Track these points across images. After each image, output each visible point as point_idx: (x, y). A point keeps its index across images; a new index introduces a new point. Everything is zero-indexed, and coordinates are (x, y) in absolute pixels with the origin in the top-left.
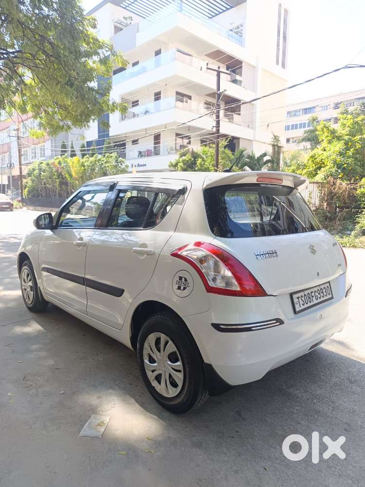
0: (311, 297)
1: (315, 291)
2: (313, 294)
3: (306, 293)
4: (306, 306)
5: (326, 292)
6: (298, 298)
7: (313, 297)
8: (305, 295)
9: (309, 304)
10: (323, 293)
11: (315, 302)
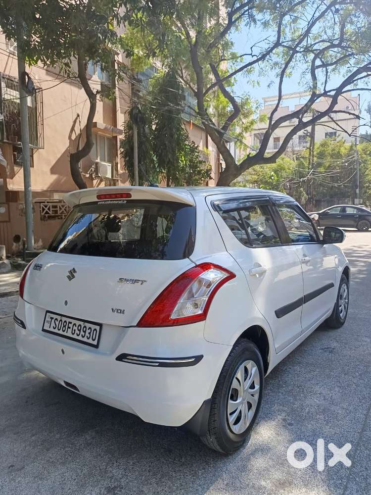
0: (67, 327)
1: (75, 324)
2: (71, 325)
3: (64, 319)
4: (56, 331)
5: (90, 333)
6: (52, 318)
7: (69, 328)
8: (61, 320)
9: (61, 332)
10: (85, 332)
11: (69, 334)
